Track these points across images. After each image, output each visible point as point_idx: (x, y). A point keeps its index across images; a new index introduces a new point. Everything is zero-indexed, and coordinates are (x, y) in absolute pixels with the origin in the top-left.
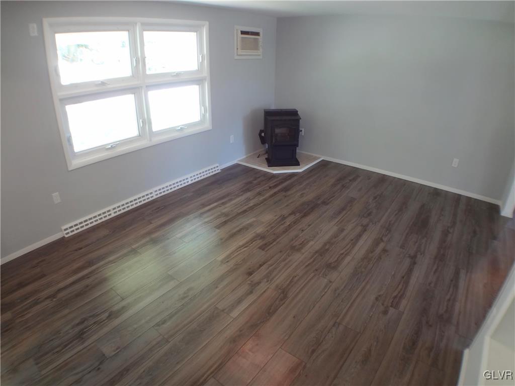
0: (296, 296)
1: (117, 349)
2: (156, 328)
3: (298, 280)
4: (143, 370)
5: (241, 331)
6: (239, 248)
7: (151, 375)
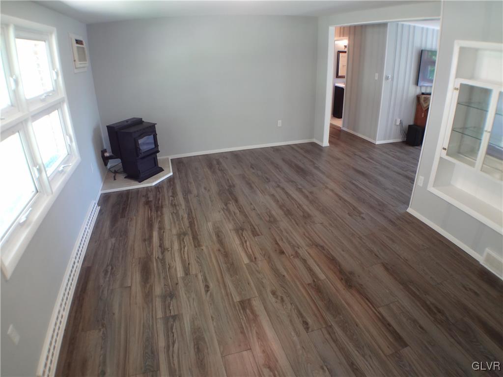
0: (322, 240)
1: (323, 369)
2: (310, 330)
3: (308, 233)
4: (356, 352)
5: (342, 279)
6: (243, 246)
7: (363, 347)
